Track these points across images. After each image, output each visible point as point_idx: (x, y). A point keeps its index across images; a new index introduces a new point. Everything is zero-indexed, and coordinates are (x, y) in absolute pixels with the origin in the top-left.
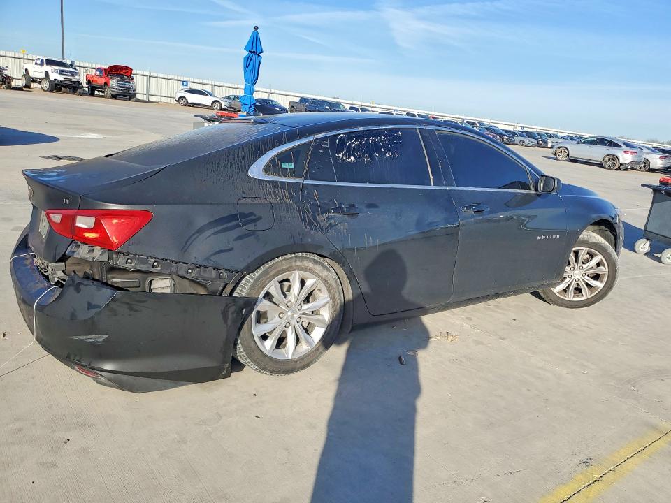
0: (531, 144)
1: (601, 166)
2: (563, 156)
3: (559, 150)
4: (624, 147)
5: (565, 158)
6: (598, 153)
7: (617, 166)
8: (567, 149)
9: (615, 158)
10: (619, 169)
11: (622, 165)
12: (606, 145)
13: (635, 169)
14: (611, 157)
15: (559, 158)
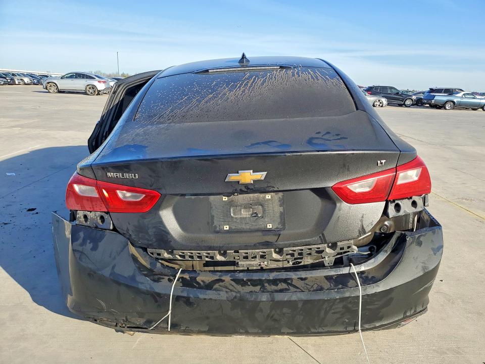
0: (3, 82)
1: (85, 93)
2: (53, 89)
3: (49, 85)
4: (97, 78)
5: (56, 91)
6: (80, 84)
7: (97, 93)
8: (55, 84)
9: (94, 87)
10: (98, 94)
11: (99, 91)
12: (83, 78)
13: (105, 93)
14: (90, 86)
15: (50, 91)
